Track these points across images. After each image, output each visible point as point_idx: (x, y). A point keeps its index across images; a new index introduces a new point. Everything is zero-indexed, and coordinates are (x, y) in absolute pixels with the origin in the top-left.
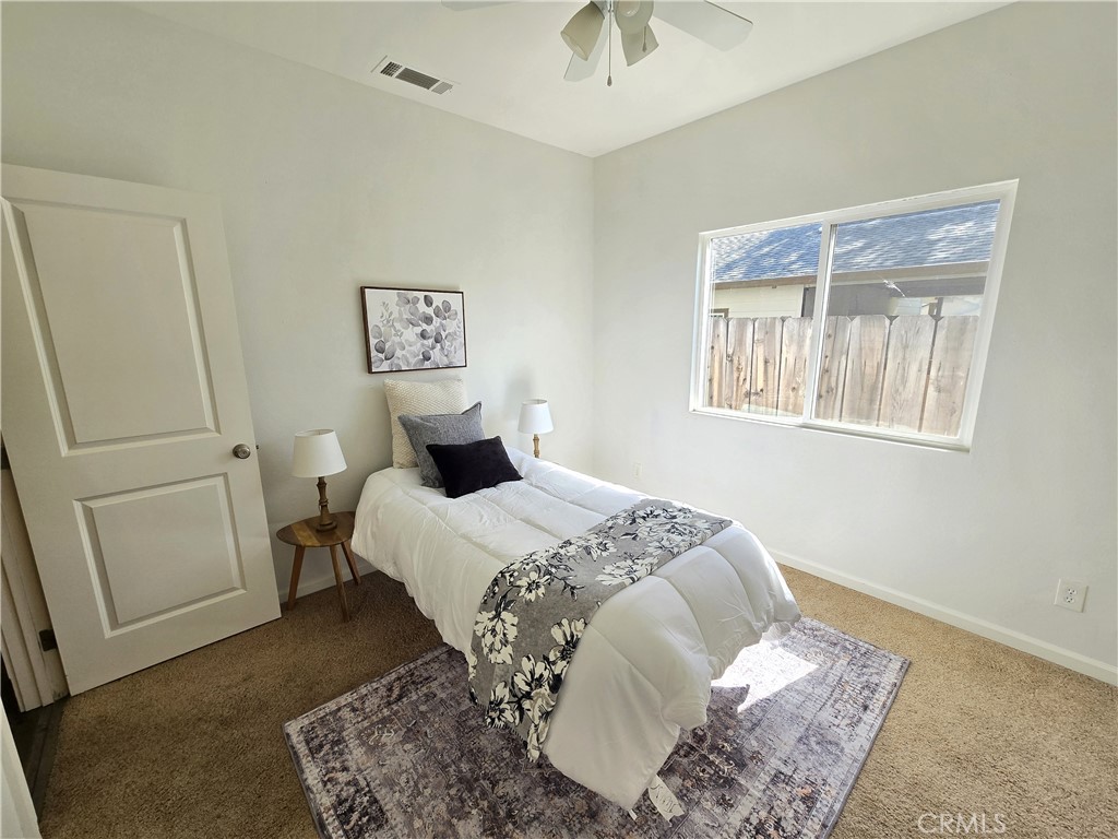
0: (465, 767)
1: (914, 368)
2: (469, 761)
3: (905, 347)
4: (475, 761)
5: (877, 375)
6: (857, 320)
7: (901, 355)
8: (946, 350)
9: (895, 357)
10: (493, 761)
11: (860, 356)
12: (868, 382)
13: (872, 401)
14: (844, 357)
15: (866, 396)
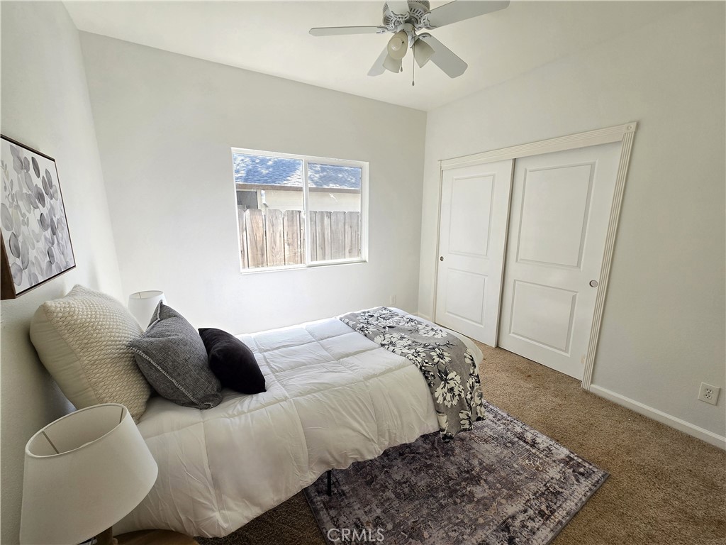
0: (441, 494)
1: (278, 235)
2: (437, 492)
3: (273, 225)
4: (437, 489)
5: (263, 241)
6: (248, 211)
7: (271, 229)
8: (289, 227)
9: (269, 230)
10: (436, 479)
11: (253, 231)
12: (259, 246)
13: (262, 255)
14: (245, 232)
15: (259, 253)
